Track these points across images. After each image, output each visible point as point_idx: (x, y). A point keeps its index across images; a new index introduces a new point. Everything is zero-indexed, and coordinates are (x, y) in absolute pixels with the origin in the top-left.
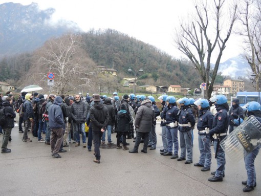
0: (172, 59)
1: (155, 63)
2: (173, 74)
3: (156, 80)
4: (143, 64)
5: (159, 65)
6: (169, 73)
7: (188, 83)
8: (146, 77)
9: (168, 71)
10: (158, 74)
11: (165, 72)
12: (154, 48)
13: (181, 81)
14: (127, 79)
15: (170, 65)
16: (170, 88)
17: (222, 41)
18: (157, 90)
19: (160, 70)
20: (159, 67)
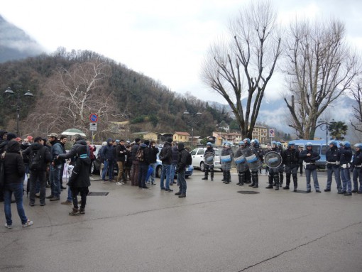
0: (176, 97)
1: (154, 102)
2: (177, 117)
3: (155, 125)
4: (137, 103)
5: (158, 104)
6: (172, 116)
7: (198, 129)
8: (141, 121)
9: (171, 113)
10: (158, 117)
11: (167, 113)
12: (152, 82)
13: (189, 127)
14: (115, 123)
15: (174, 105)
16: (175, 135)
17: (264, 80)
18: (158, 138)
19: (161, 111)
20: (159, 108)
